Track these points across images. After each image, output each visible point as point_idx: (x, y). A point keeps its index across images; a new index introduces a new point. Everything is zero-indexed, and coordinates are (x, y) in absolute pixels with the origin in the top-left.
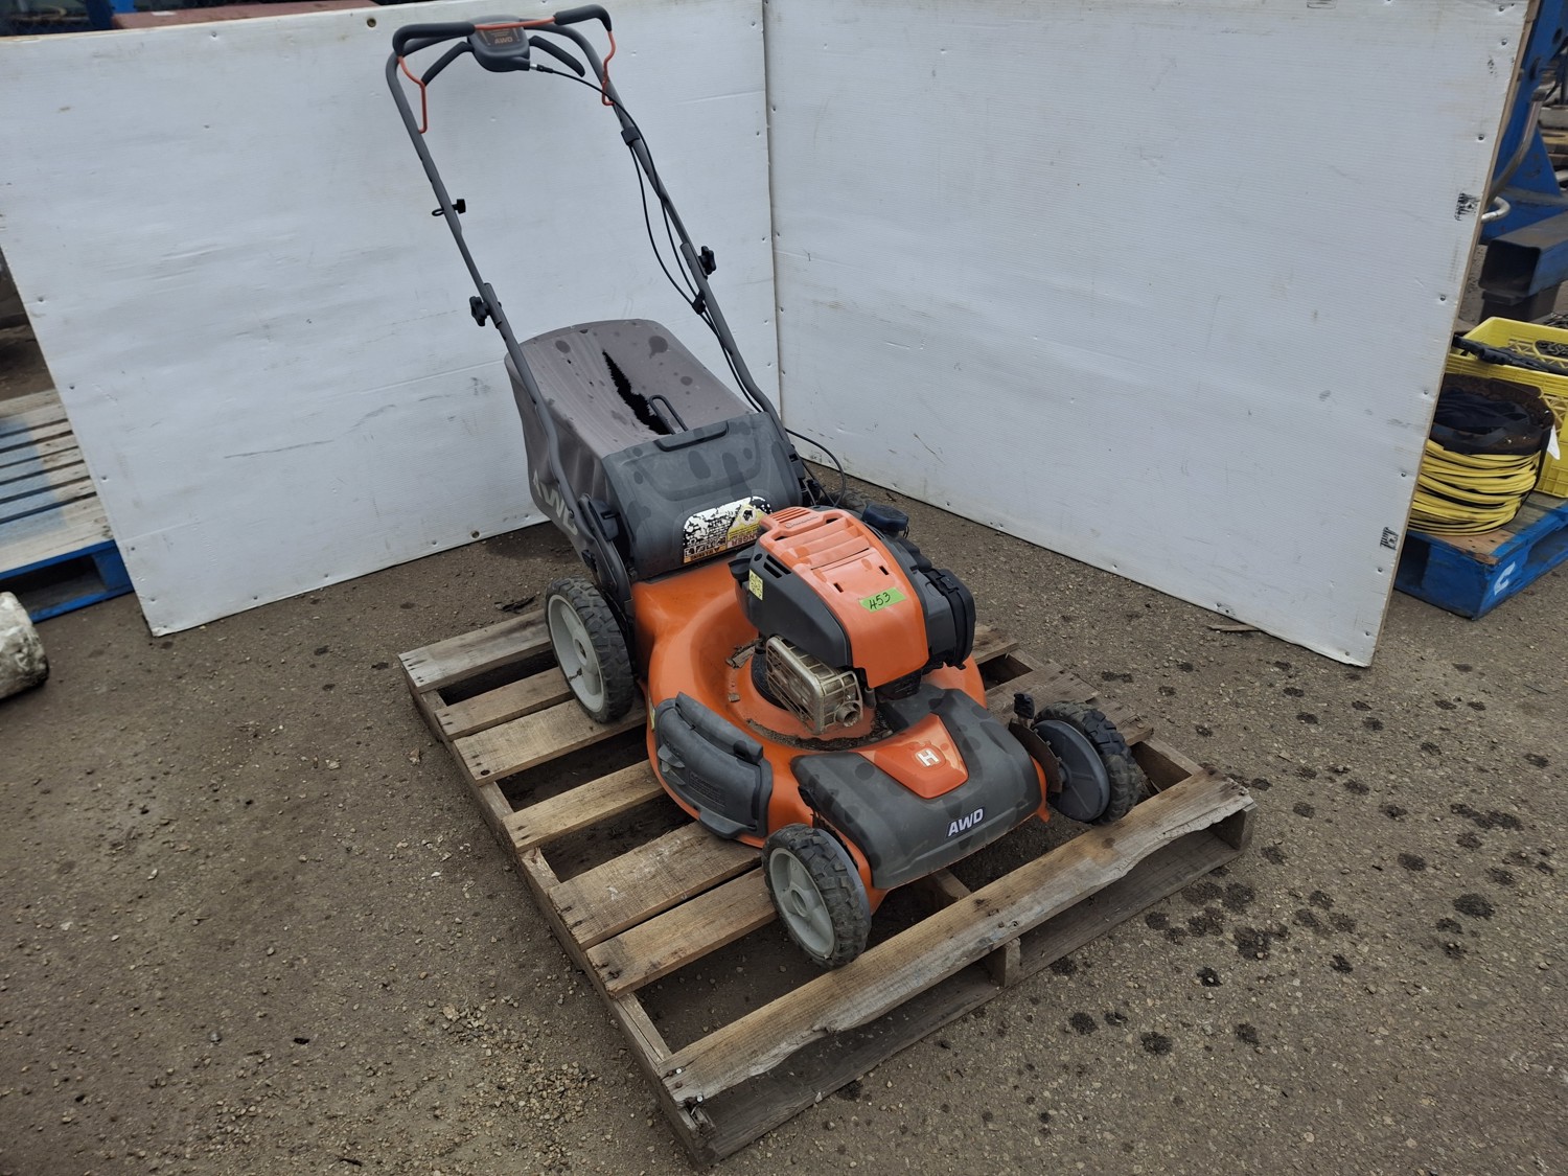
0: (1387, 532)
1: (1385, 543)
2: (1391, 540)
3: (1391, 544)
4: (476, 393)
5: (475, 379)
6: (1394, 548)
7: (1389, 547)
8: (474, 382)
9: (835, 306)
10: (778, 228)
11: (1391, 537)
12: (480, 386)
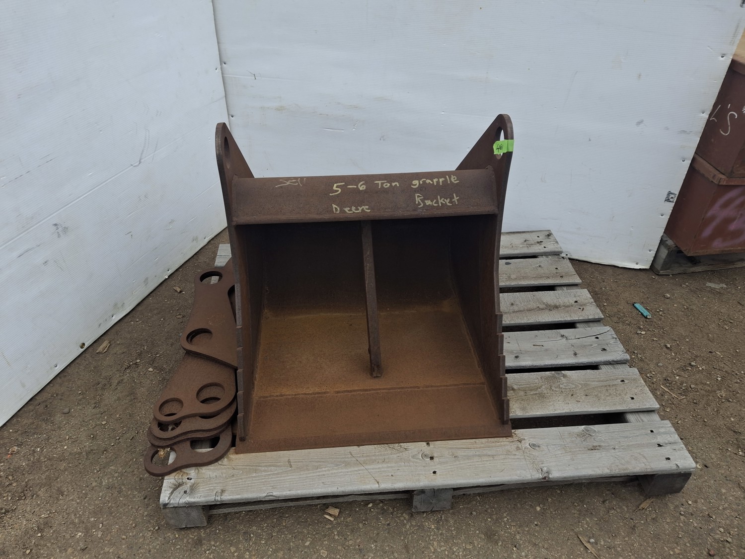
0: (670, 193)
1: (668, 200)
2: (672, 198)
3: (671, 200)
4: (59, 236)
5: (56, 225)
6: (673, 202)
7: (670, 201)
8: (55, 228)
9: (280, 109)
10: (225, 60)
11: (672, 196)
12: (60, 229)
